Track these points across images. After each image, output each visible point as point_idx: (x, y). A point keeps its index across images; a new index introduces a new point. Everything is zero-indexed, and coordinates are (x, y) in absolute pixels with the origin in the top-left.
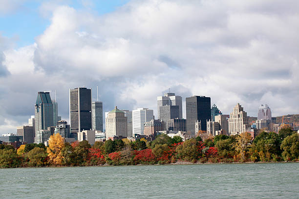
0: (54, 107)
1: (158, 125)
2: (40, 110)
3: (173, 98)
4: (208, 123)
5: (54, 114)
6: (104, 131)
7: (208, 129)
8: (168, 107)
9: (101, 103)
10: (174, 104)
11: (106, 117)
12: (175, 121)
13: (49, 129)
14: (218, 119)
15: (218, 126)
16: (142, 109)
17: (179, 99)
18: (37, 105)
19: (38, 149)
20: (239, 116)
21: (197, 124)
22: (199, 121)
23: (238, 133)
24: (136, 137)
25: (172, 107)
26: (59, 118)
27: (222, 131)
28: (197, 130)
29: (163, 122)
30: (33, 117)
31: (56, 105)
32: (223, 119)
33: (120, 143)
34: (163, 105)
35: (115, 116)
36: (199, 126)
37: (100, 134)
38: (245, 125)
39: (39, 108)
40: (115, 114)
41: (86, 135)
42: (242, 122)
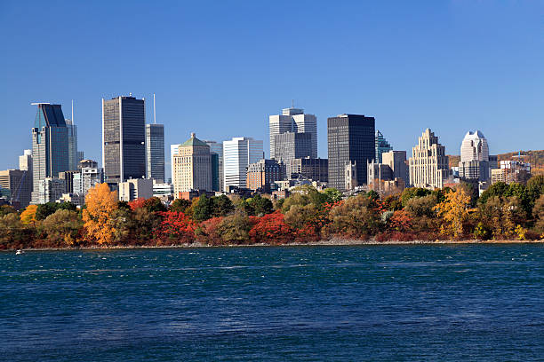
0: (70, 134)
1: (274, 170)
2: (42, 138)
3: (299, 119)
4: (371, 167)
5: (70, 146)
6: (167, 180)
7: (371, 177)
8: (291, 135)
9: (162, 128)
10: (301, 130)
11: (173, 153)
12: (304, 162)
13: (61, 176)
14: (388, 159)
15: (387, 173)
16: (242, 139)
17: (311, 121)
18: (36, 130)
19: (65, 212)
20: (430, 153)
21: (349, 168)
22: (353, 163)
23: (427, 185)
24: (232, 191)
25: (298, 136)
26: (81, 155)
27: (397, 182)
28: (348, 179)
29: (282, 163)
30: (27, 152)
31: (74, 129)
32: (398, 160)
33: (223, 203)
34: (281, 132)
35: (192, 152)
36: (353, 172)
37: (161, 186)
38: (440, 170)
39: (40, 136)
40: (191, 148)
41: (136, 187)
42: (436, 164)
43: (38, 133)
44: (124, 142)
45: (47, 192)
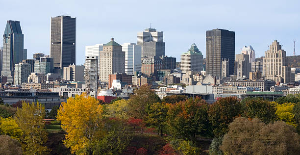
2: (9, 40)
3: (155, 34)
7: (240, 69)
8: (153, 43)
10: (156, 40)
16: (130, 44)
20: (277, 55)
21: (224, 63)
22: (227, 60)
27: (257, 74)
36: (227, 66)
38: (285, 67)
39: (7, 38)
40: (112, 47)
41: (74, 70)
42: (282, 63)
43: (6, 37)
44: (63, 43)
45: (20, 71)
